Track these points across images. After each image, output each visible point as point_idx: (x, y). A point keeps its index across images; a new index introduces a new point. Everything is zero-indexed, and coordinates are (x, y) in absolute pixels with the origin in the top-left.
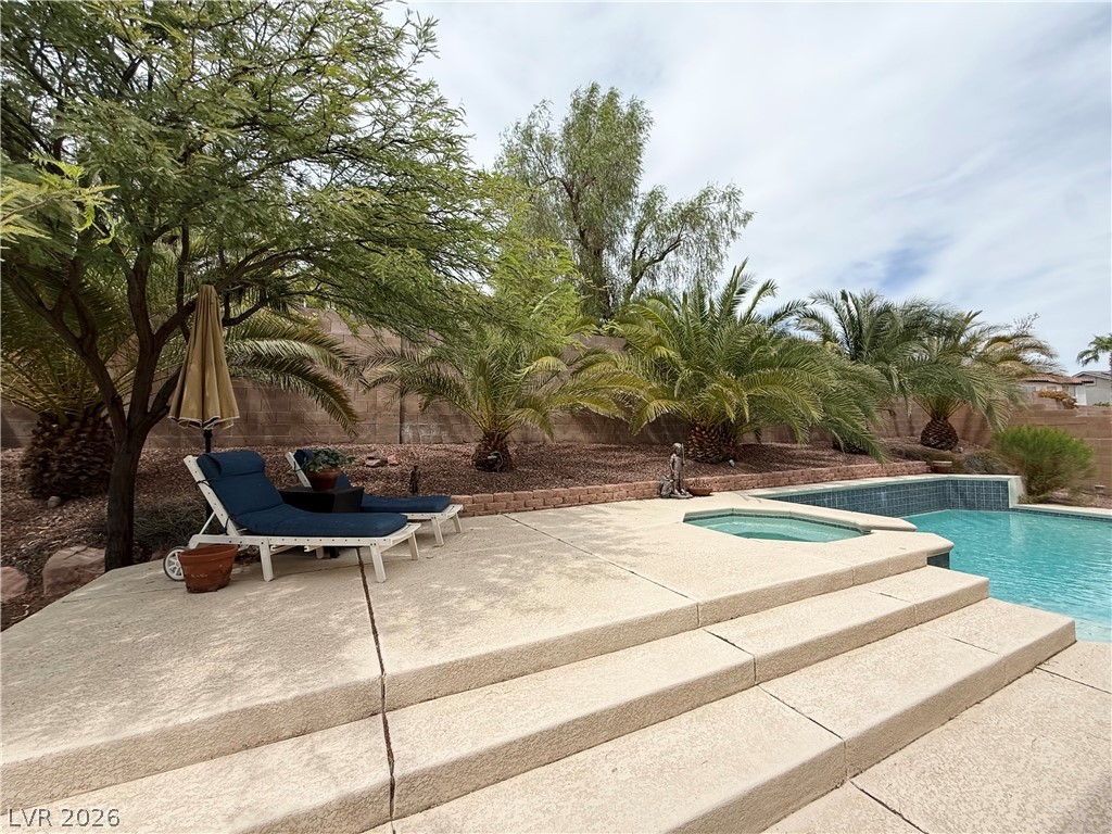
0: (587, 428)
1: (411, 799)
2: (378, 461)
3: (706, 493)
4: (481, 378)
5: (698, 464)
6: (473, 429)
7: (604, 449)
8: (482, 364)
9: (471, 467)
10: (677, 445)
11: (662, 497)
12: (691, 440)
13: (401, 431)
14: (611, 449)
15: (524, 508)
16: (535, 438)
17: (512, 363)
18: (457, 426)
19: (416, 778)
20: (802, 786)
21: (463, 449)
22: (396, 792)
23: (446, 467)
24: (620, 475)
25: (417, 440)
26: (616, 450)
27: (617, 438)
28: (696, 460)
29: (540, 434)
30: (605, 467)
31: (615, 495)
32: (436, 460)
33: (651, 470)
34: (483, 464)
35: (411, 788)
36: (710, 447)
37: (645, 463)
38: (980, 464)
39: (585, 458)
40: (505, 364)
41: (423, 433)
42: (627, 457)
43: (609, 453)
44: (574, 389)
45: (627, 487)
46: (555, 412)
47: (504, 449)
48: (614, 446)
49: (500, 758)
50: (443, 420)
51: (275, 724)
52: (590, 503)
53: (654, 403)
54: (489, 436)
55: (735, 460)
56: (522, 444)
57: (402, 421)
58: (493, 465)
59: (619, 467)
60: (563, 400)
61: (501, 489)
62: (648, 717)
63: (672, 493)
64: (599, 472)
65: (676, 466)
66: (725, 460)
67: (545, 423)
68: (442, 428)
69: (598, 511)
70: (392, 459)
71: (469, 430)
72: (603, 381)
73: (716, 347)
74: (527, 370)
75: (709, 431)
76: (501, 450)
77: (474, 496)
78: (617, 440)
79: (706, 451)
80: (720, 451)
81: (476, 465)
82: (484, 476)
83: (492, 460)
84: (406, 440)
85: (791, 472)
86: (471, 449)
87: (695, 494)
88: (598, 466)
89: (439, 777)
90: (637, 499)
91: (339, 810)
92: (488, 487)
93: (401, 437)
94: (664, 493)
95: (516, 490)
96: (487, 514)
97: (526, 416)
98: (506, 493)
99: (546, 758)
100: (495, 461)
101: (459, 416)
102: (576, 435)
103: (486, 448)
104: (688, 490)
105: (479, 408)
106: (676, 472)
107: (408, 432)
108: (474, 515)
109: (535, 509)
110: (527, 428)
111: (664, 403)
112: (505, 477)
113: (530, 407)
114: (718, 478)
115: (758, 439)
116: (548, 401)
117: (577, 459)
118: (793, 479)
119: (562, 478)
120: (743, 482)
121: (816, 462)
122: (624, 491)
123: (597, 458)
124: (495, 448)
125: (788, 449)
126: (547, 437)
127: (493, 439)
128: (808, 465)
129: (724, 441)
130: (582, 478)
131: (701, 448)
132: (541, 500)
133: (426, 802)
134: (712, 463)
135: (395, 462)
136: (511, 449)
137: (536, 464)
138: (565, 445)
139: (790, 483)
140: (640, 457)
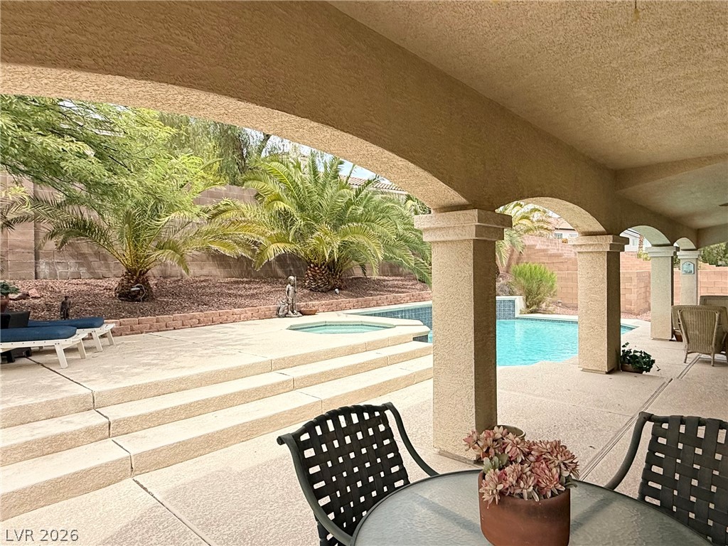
0: (222, 265)
1: (119, 430)
2: (19, 294)
3: (312, 313)
4: (127, 225)
5: (312, 293)
6: (112, 266)
7: (237, 282)
8: (128, 214)
9: (114, 298)
10: (292, 278)
11: (279, 317)
12: (307, 274)
13: (36, 267)
14: (243, 282)
15: (165, 328)
16: (173, 274)
17: (152, 210)
18: (96, 263)
19: (121, 421)
20: (299, 415)
21: (104, 283)
22: (111, 426)
23: (92, 299)
24: (247, 302)
25: (54, 276)
26: (247, 282)
27: (249, 273)
28: (311, 290)
29: (177, 270)
30: (236, 296)
31: (242, 316)
32: (79, 293)
33: (273, 298)
34: (126, 295)
35: (118, 425)
36: (321, 279)
37: (270, 292)
38: (507, 289)
39: (219, 290)
40: (145, 211)
41: (60, 269)
42: (255, 288)
43: (241, 286)
44: (208, 233)
45: (252, 310)
46: (190, 251)
47: (146, 282)
48: (245, 279)
49: (161, 415)
50: (81, 258)
51: (37, 413)
52: (221, 323)
53: (274, 246)
54: (131, 272)
55: (339, 289)
56: (162, 279)
57: (37, 257)
58: (135, 296)
59: (247, 296)
60: (198, 242)
61: (143, 314)
62: (236, 402)
63: (287, 314)
64: (230, 300)
65: (290, 293)
66: (333, 289)
67: (182, 261)
68: (81, 265)
69: (227, 327)
70: (33, 292)
71: (108, 267)
72: (231, 228)
73: (324, 203)
74: (167, 219)
75: (321, 267)
76: (143, 283)
77: (121, 320)
78: (248, 274)
79: (318, 283)
80: (329, 282)
81: (119, 296)
82: (128, 305)
83: (134, 291)
84: (42, 275)
85: (378, 297)
86: (114, 283)
87: (303, 314)
88: (230, 295)
89: (132, 421)
90: (260, 319)
91: (86, 432)
92: (132, 313)
93: (36, 273)
94: (280, 314)
95: (157, 315)
96: (133, 334)
97: (166, 256)
98: (149, 317)
99: (183, 417)
100: (138, 293)
101: (97, 254)
102: (212, 271)
103: (129, 282)
104: (300, 312)
105: (122, 248)
106: (290, 298)
107: (44, 269)
108: (121, 335)
109: (175, 329)
110: (166, 265)
111: (281, 245)
112: (147, 306)
113: (170, 248)
114: (324, 302)
115: (365, 273)
116: (184, 243)
117: (212, 291)
118: (379, 302)
119: (198, 306)
120: (343, 305)
121: (400, 290)
122: (250, 314)
123: (229, 289)
124: (137, 282)
125: (384, 280)
126: (184, 272)
127: (135, 275)
128: (393, 292)
129: (333, 275)
130: (215, 305)
131: (315, 281)
132: (180, 323)
133: (125, 431)
134: (322, 291)
135: (38, 295)
136: (152, 282)
137: (174, 295)
138: (202, 279)
139: (378, 305)
140: (266, 288)
